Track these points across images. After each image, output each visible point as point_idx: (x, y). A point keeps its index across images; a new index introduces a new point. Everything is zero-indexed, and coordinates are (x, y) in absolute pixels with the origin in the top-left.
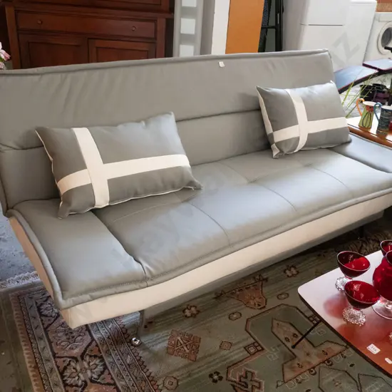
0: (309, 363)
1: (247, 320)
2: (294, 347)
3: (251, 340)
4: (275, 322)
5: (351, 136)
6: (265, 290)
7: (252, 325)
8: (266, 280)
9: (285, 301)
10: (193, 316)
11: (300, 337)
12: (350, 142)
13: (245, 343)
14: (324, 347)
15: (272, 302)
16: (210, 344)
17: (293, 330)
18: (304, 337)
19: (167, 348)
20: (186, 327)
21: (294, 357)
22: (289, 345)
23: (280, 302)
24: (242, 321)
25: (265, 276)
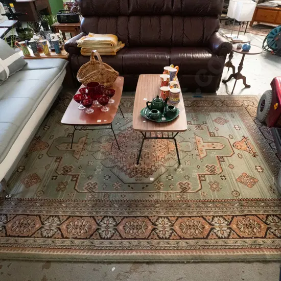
0: (80, 149)
1: (47, 154)
2: (71, 148)
3: (55, 158)
4: (57, 147)
5: (26, 61)
6: (42, 140)
7: (50, 154)
8: (39, 137)
9: (54, 138)
10: (23, 170)
11: (71, 144)
12: (27, 64)
13: (54, 160)
14: (80, 141)
15: (50, 142)
16: (41, 172)
17: (66, 144)
18: (72, 143)
19: (25, 186)
20: (25, 175)
21: (74, 151)
22: (69, 149)
23: (52, 140)
24: (45, 156)
25: (38, 136)
